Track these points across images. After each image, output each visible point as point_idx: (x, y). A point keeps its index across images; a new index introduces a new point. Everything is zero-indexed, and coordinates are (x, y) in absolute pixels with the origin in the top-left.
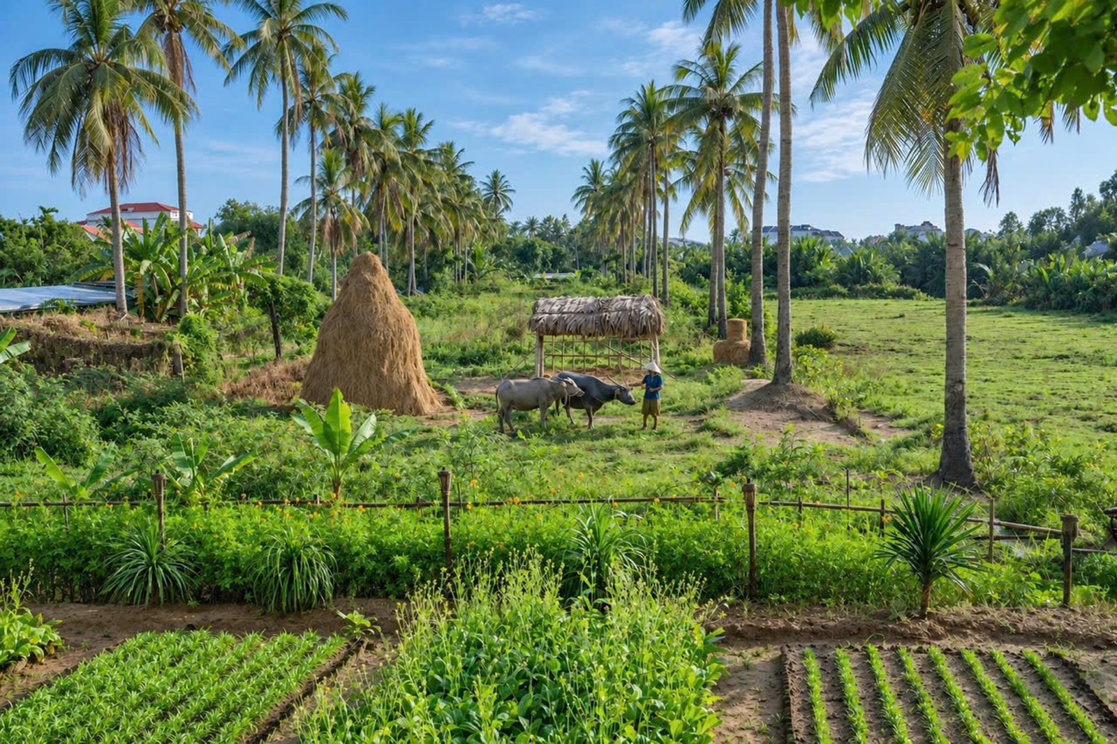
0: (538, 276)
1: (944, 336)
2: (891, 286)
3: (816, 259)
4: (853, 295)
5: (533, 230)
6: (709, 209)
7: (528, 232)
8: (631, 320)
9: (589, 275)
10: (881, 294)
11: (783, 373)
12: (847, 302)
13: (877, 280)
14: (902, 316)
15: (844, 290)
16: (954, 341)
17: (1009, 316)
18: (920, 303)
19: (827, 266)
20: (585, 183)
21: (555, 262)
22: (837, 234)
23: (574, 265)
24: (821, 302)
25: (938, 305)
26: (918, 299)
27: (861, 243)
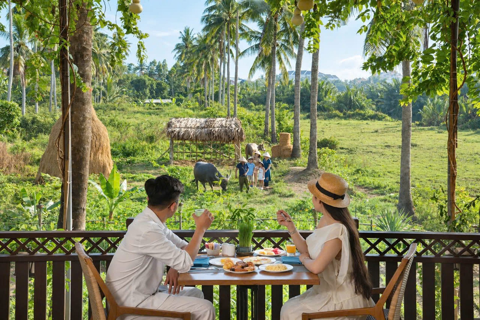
0: (147, 101)
1: (400, 144)
2: (370, 112)
3: (324, 94)
4: (347, 117)
5: (142, 70)
6: (266, 66)
7: (138, 71)
8: (226, 131)
9: (181, 101)
10: (364, 118)
11: (312, 163)
12: (343, 121)
13: (362, 108)
14: (376, 131)
15: (342, 115)
16: (406, 146)
17: (441, 133)
18: (388, 123)
19: (331, 99)
20: (180, 41)
21: (158, 92)
22: (335, 76)
23: (170, 94)
24: (327, 122)
25: (397, 124)
26: (386, 120)
27: (350, 82)
